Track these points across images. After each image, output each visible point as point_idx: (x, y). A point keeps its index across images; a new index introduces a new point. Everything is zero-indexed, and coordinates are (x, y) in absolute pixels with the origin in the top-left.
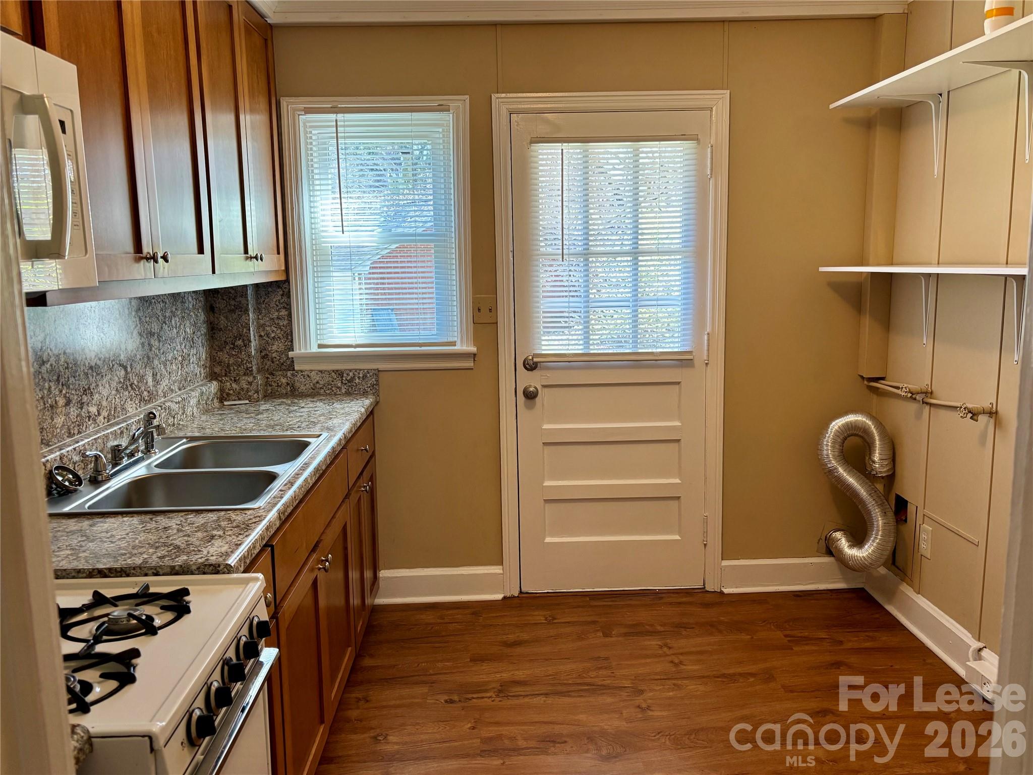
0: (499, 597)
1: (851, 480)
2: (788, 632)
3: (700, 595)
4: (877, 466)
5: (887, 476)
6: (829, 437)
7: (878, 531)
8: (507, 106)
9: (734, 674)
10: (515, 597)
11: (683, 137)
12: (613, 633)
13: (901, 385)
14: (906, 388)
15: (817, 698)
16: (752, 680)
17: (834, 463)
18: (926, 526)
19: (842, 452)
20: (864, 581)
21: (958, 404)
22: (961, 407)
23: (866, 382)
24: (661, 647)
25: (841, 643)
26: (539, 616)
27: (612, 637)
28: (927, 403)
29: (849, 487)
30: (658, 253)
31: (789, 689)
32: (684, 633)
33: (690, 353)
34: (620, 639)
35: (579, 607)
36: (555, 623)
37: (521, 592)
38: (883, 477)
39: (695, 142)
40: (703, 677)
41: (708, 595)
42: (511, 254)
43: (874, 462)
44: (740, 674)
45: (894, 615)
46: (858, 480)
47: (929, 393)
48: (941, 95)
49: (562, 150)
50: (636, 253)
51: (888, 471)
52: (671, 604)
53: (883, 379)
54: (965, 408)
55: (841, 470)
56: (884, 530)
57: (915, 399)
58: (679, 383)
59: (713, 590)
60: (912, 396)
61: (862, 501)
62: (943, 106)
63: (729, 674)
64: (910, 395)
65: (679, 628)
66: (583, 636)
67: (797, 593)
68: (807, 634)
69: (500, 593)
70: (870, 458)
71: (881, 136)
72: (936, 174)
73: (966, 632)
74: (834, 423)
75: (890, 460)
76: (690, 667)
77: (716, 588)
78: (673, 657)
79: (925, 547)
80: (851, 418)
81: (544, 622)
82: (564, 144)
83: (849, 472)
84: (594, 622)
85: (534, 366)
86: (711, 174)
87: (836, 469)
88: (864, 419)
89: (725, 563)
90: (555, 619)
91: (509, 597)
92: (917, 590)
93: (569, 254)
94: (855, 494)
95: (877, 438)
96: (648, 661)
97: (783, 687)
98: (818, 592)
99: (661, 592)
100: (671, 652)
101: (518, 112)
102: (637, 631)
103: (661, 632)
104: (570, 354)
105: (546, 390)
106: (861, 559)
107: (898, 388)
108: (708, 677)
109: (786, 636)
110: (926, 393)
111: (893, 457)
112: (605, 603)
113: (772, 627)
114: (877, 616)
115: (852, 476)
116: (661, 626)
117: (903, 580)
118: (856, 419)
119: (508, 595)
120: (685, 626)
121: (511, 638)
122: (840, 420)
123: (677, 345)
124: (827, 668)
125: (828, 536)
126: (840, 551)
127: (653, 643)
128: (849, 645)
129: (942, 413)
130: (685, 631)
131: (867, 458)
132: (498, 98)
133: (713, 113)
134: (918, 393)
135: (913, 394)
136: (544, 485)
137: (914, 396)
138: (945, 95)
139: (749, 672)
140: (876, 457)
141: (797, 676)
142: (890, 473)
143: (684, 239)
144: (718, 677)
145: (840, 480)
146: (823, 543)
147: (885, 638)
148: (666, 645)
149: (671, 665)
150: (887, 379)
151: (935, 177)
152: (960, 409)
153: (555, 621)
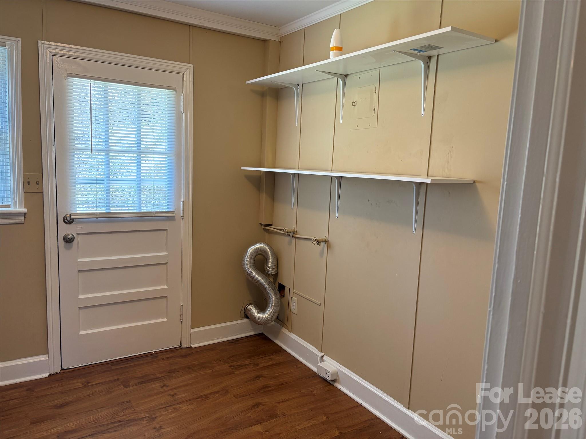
0: (46, 375)
1: (259, 278)
2: (230, 364)
3: (179, 351)
4: (270, 269)
5: (274, 274)
6: (248, 256)
7: (272, 303)
8: (50, 50)
9: (207, 395)
10: (57, 373)
11: (167, 87)
12: (130, 384)
13: (283, 229)
14: (285, 230)
15: (252, 398)
16: (217, 395)
17: (251, 270)
18: (295, 298)
19: (254, 264)
20: (263, 329)
21: (312, 238)
22: (314, 239)
23: (263, 227)
24: (162, 387)
25: (258, 365)
26: (78, 383)
27: (130, 387)
28: (294, 237)
29: (258, 282)
30: (154, 153)
31: (237, 396)
32: (174, 375)
33: (173, 212)
34: (136, 387)
35: (105, 372)
36: (91, 385)
37: (62, 369)
38: (273, 275)
39: (175, 91)
40: (190, 400)
41: (184, 350)
42: (53, 147)
43: (269, 267)
44: (211, 394)
45: (279, 345)
46: (262, 277)
47: (295, 232)
48: (298, 85)
49: (90, 84)
50: (139, 152)
51: (275, 272)
52: (163, 359)
53: (271, 225)
54: (315, 240)
55: (254, 273)
56: (275, 302)
57: (289, 235)
58: (166, 230)
59: (186, 347)
60: (288, 234)
61: (265, 289)
62: (300, 90)
63: (204, 395)
64: (287, 233)
65: (171, 373)
66: (111, 390)
67: (231, 341)
68: (240, 363)
69: (46, 373)
70: (267, 266)
71: (269, 101)
72: (297, 124)
73: (315, 348)
74: (250, 249)
75: (276, 266)
76: (181, 396)
77: (188, 345)
78: (170, 391)
79: (294, 308)
80: (258, 246)
81: (82, 386)
82: (91, 81)
83: (258, 274)
84: (117, 380)
85: (71, 221)
86: (184, 111)
87: (252, 272)
88: (264, 246)
89: (193, 330)
90: (89, 383)
91: (53, 374)
92: (290, 331)
93: (96, 150)
94: (261, 285)
95: (270, 256)
96: (155, 397)
97: (234, 396)
98: (241, 339)
99: (156, 353)
100: (168, 388)
101: (58, 55)
102: (146, 380)
103: (160, 377)
104: (97, 213)
105: (80, 236)
106: (265, 319)
107: (281, 230)
108: (192, 399)
109: (230, 366)
110: (294, 232)
111: (277, 265)
112: (121, 366)
113: (222, 363)
114: (271, 347)
115: (259, 276)
116: (160, 373)
117: (283, 326)
118: (261, 246)
119: (53, 372)
120: (172, 371)
121: (60, 401)
122: (253, 247)
123: (165, 208)
124: (254, 380)
125: (246, 308)
126: (253, 315)
127: (156, 385)
128: (262, 365)
129: (302, 241)
130: (175, 374)
131: (265, 266)
132: (43, 44)
133: (184, 76)
134: (291, 232)
135: (288, 233)
136: (79, 298)
137: (289, 234)
138: (301, 85)
139: (214, 391)
140: (270, 265)
141: (240, 388)
142: (276, 273)
143: (168, 146)
144: (198, 398)
145: (253, 278)
146: (243, 312)
147: (278, 358)
148: (164, 385)
149: (170, 397)
150: (273, 225)
151: (296, 126)
152: (313, 240)
153: (90, 384)
